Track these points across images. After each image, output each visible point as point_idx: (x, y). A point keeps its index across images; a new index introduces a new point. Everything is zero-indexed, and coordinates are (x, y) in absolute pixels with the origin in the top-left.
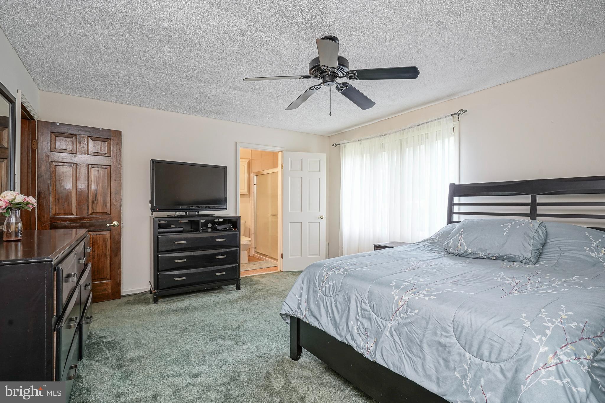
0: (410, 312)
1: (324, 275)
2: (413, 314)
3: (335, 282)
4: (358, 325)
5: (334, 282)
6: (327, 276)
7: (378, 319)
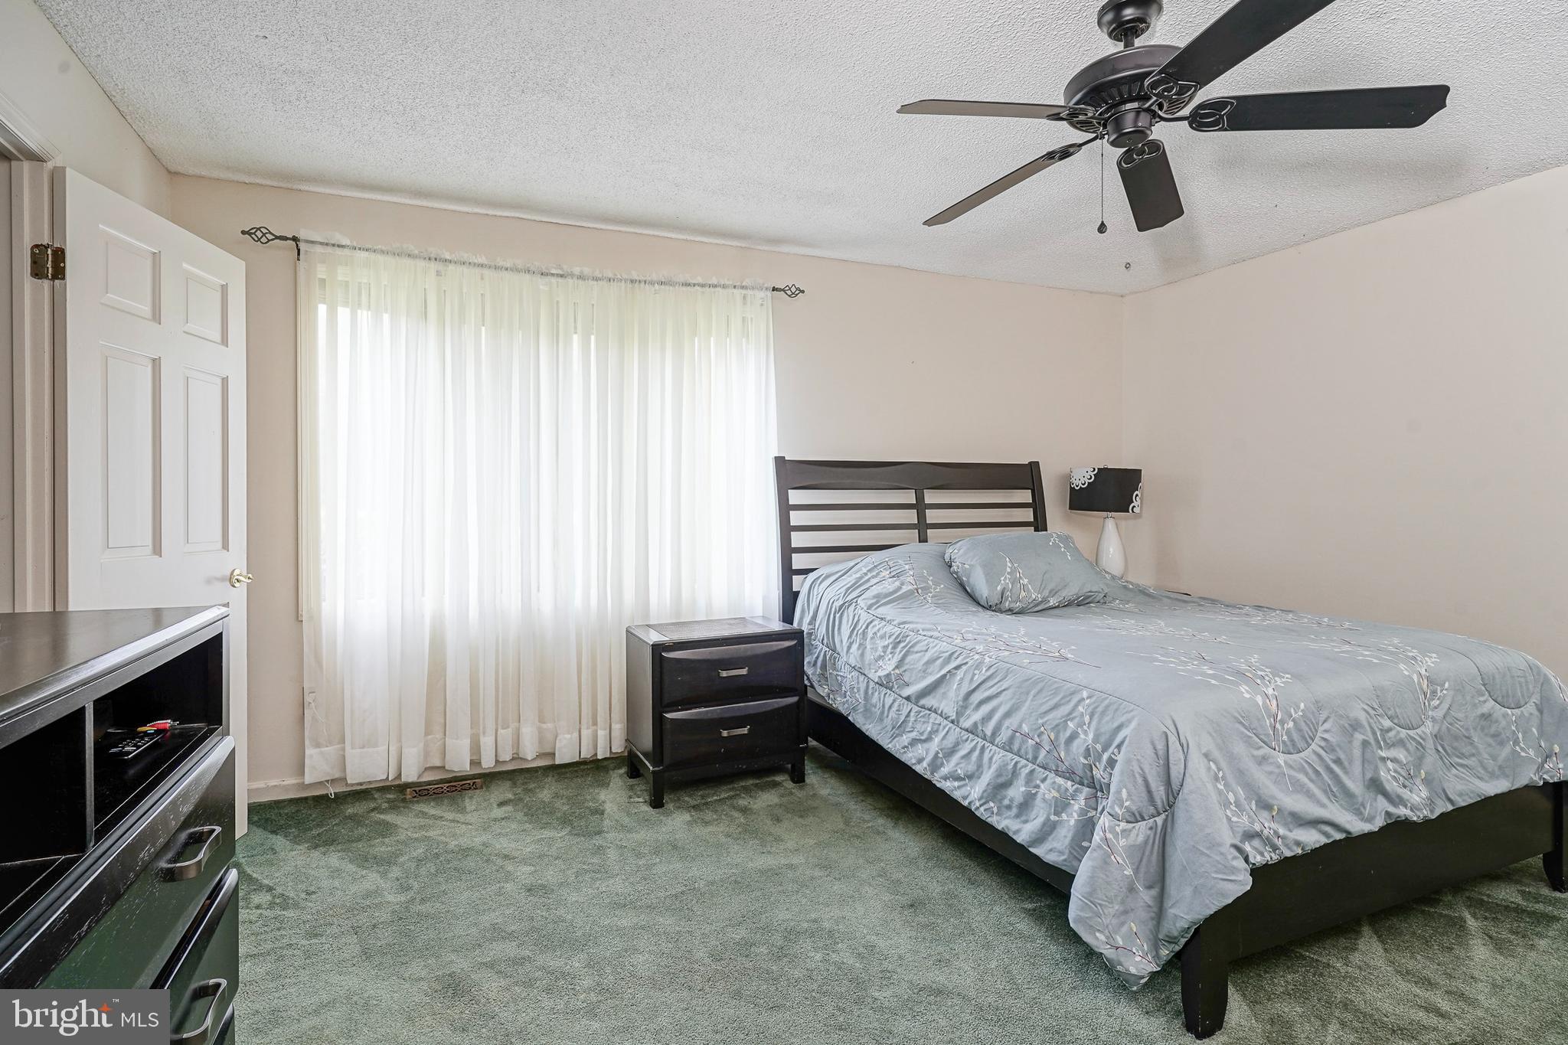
0: (1441, 691)
1: (1261, 704)
2: (1445, 692)
3: (1305, 706)
4: (1391, 768)
5: (1302, 706)
6: (1274, 702)
7: (1411, 733)
